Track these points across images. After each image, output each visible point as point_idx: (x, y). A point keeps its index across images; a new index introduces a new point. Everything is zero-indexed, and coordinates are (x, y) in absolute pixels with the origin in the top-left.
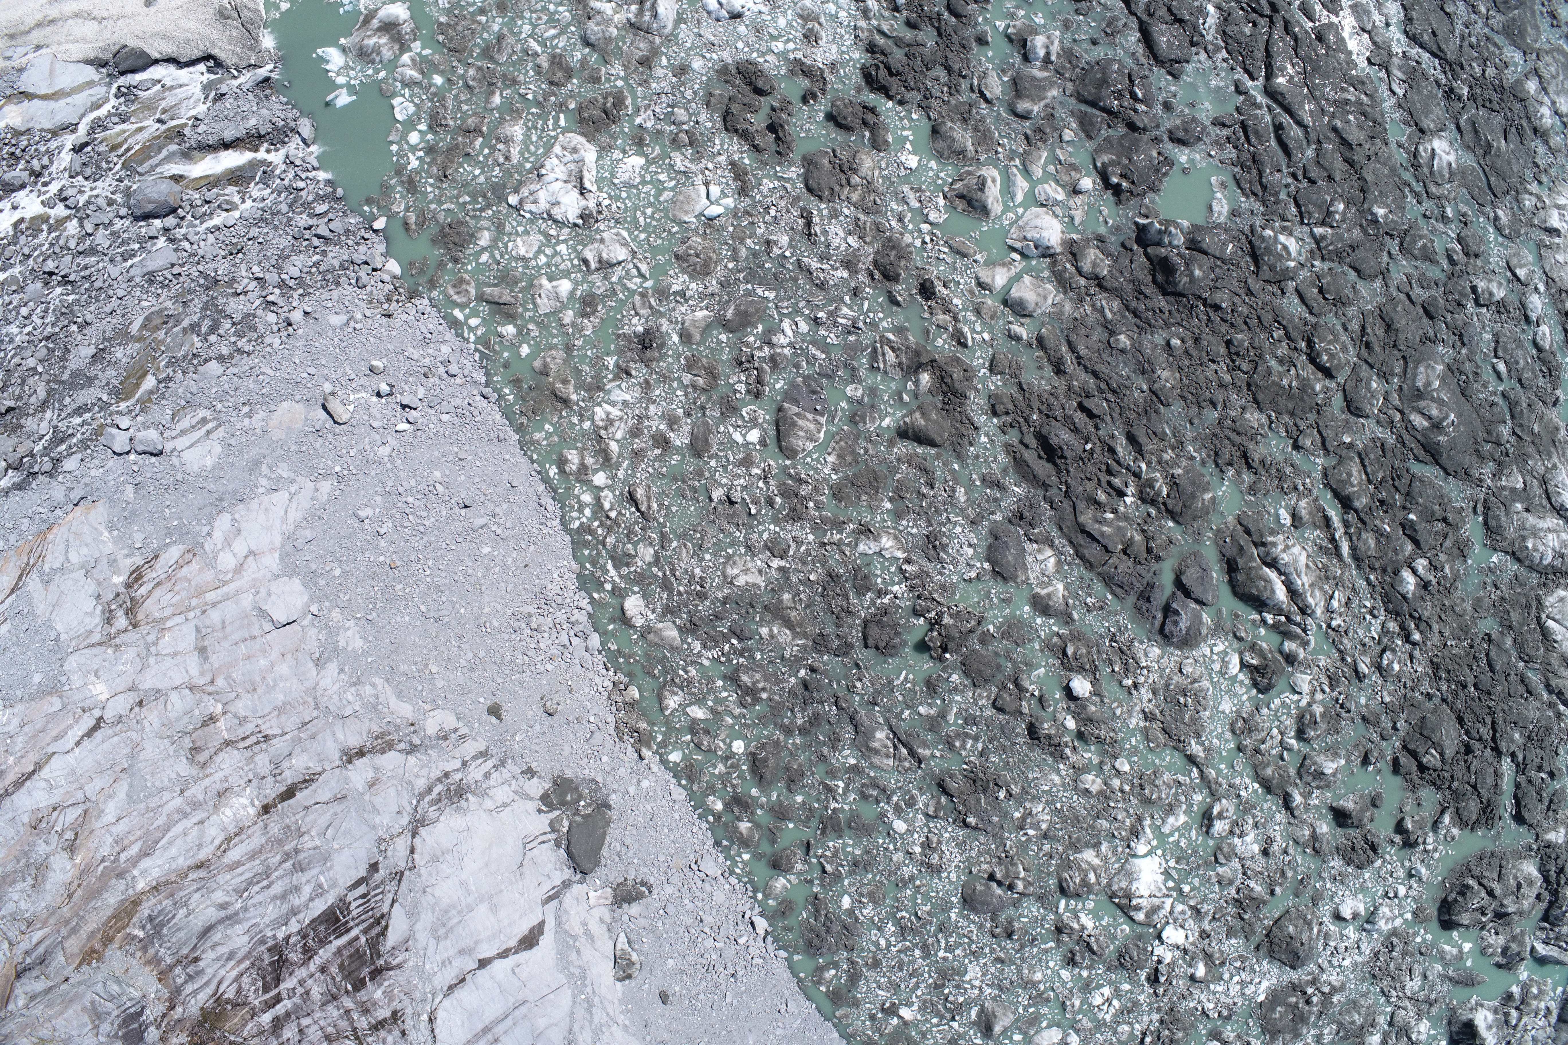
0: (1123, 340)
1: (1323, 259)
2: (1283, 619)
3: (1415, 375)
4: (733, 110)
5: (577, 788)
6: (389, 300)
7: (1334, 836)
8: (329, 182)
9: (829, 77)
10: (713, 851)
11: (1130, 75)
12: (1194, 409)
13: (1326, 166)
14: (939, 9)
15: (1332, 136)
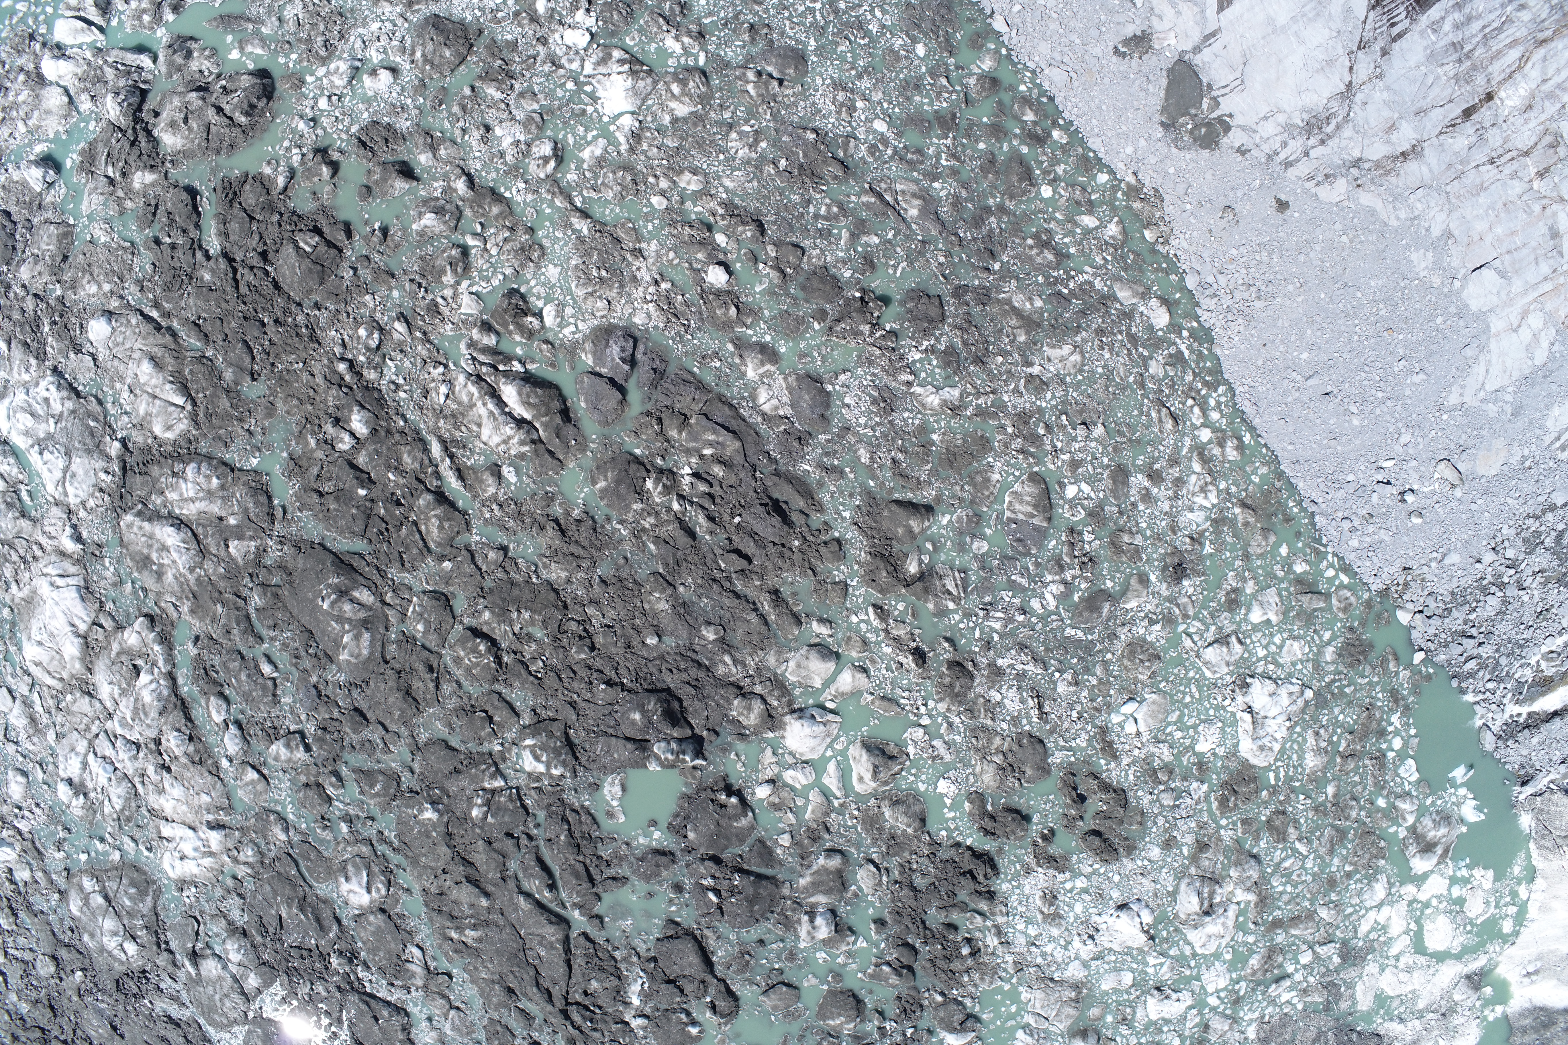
0: (710, 634)
1: (491, 755)
2: (501, 368)
3: (372, 644)
5: (1195, 140)
6: (1406, 585)
7: (410, 152)
8: (1465, 692)
9: (1030, 859)
10: (1054, 91)
11: (722, 914)
12: (624, 574)
13: (495, 855)
14: (924, 950)
15: (490, 888)
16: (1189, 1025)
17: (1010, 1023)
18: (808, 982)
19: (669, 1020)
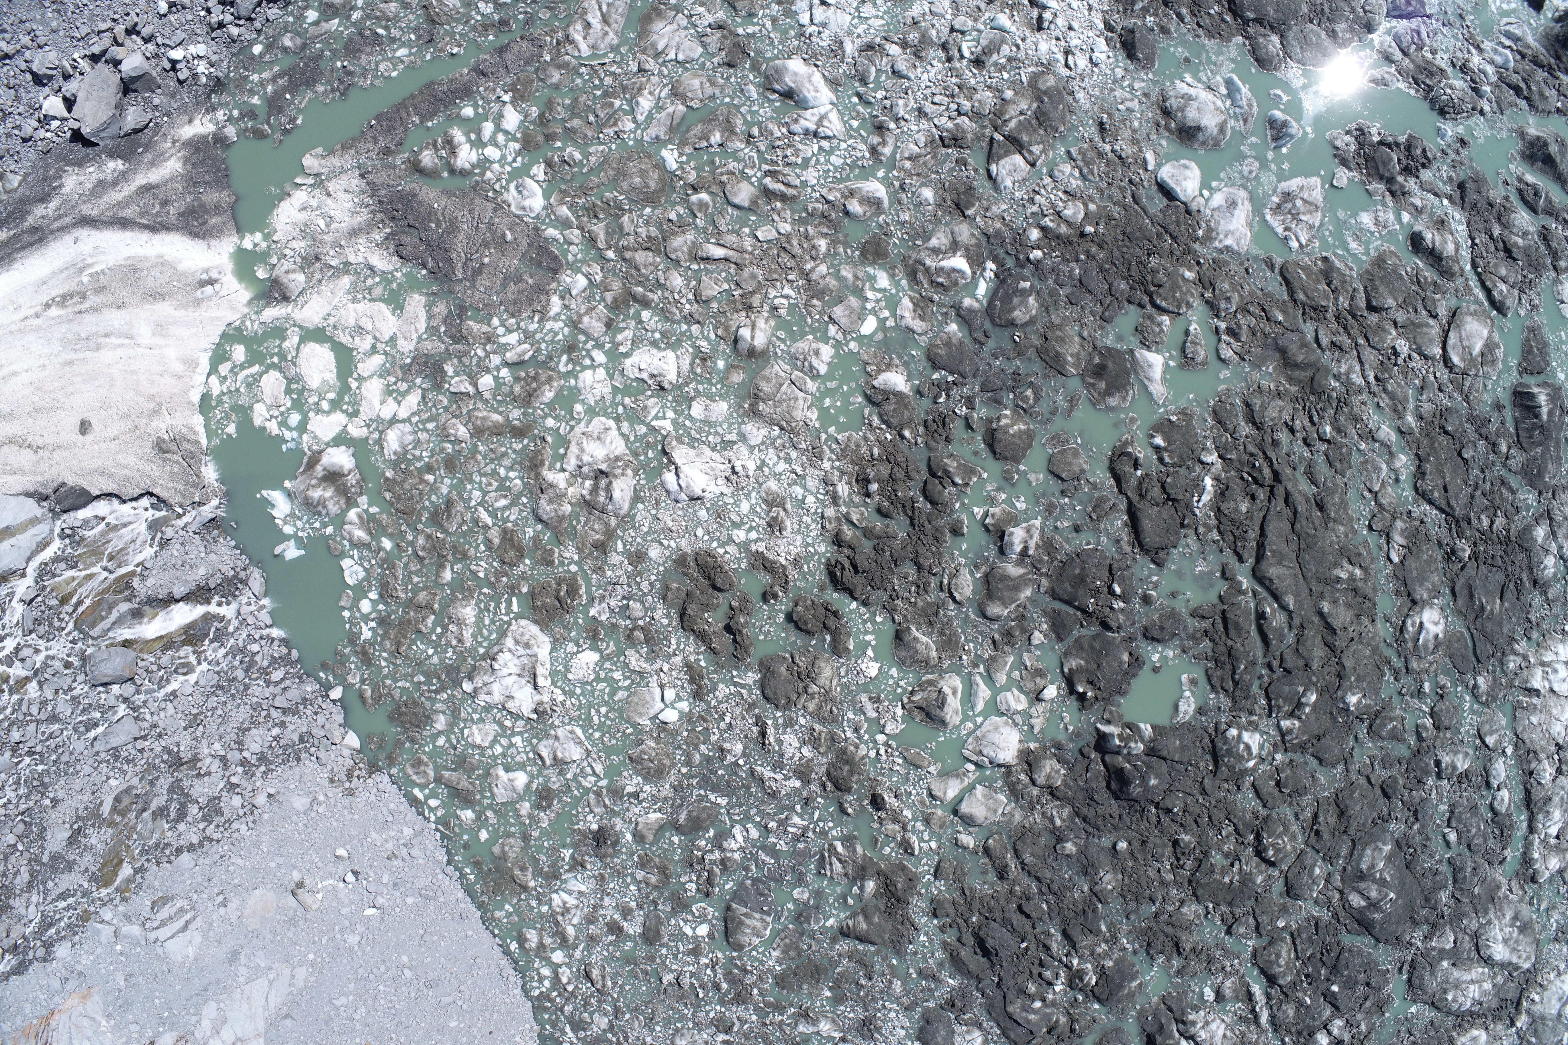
0: (1070, 847)
1: (1286, 750)
3: (1361, 857)
4: (690, 611)
6: (349, 776)
8: (284, 642)
9: (792, 574)
11: (1110, 569)
12: (1132, 905)
13: (1305, 654)
14: (914, 493)
15: (1316, 619)
16: (629, 334)
17: (831, 385)
18: (1038, 477)
19: (1181, 457)
